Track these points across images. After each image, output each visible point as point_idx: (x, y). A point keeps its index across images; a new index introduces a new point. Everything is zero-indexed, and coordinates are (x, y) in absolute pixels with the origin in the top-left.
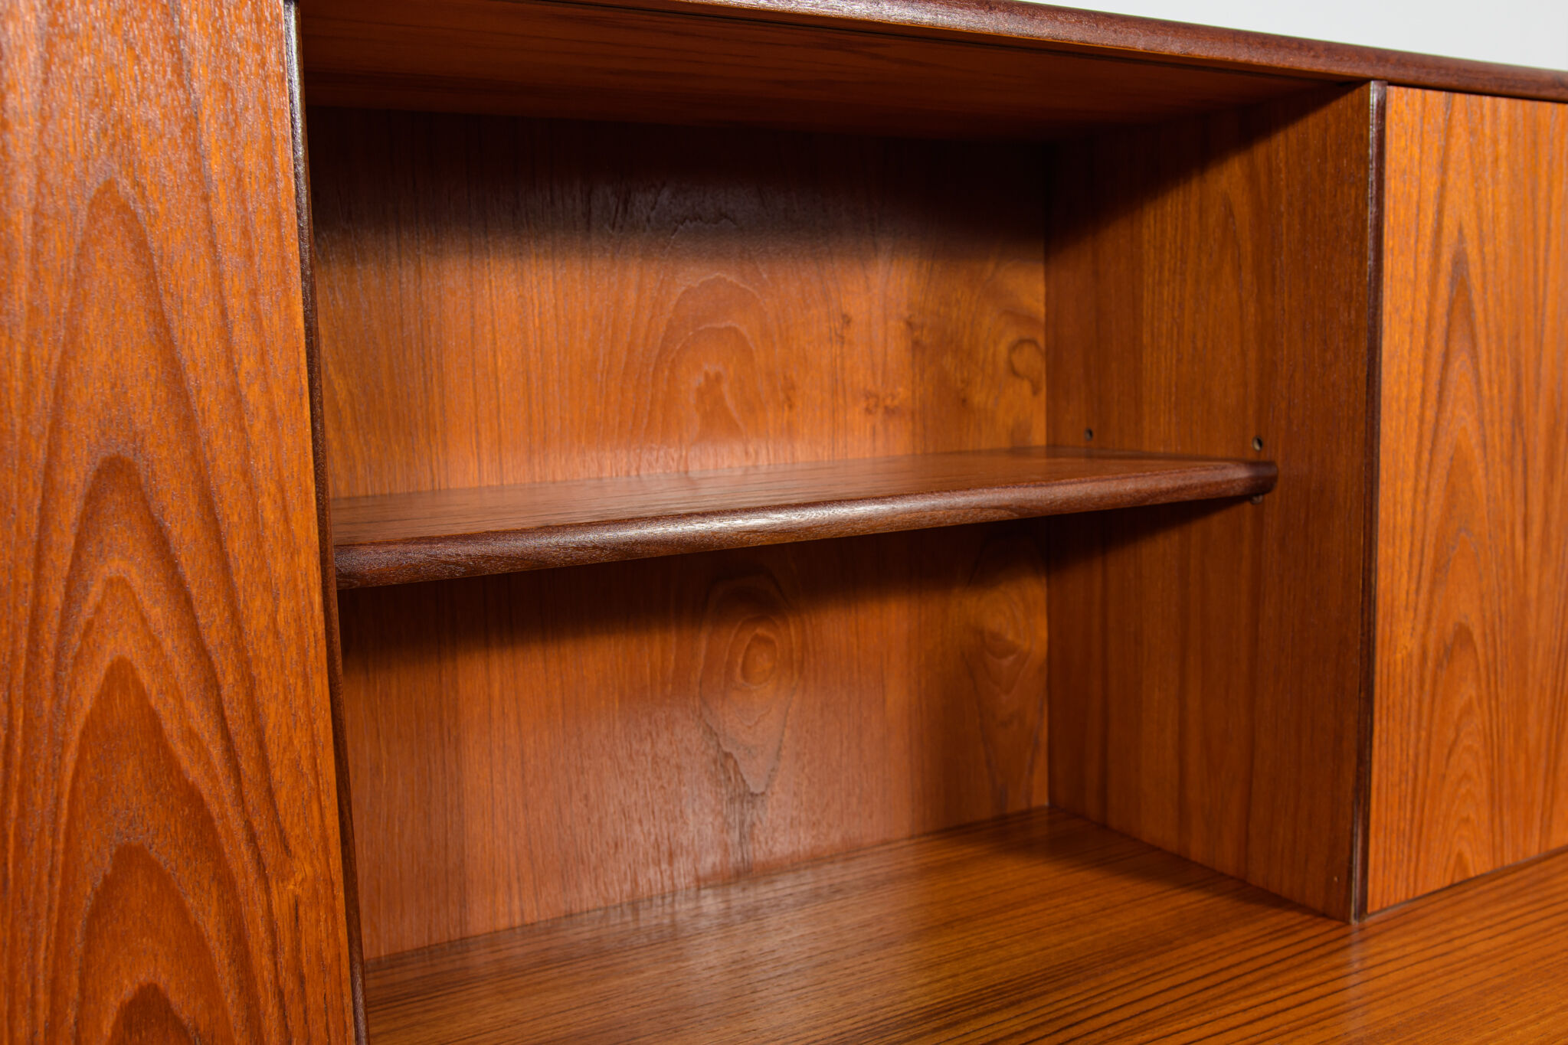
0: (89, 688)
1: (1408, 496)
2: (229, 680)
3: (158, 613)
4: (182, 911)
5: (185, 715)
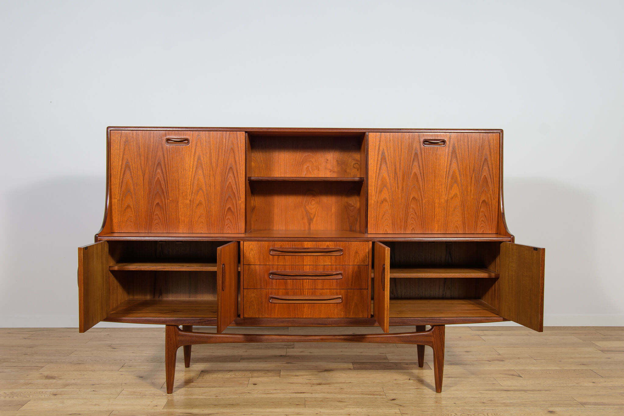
0: (228, 183)
1: (374, 181)
2: (237, 184)
3: (233, 178)
4: (233, 202)
5: (234, 186)
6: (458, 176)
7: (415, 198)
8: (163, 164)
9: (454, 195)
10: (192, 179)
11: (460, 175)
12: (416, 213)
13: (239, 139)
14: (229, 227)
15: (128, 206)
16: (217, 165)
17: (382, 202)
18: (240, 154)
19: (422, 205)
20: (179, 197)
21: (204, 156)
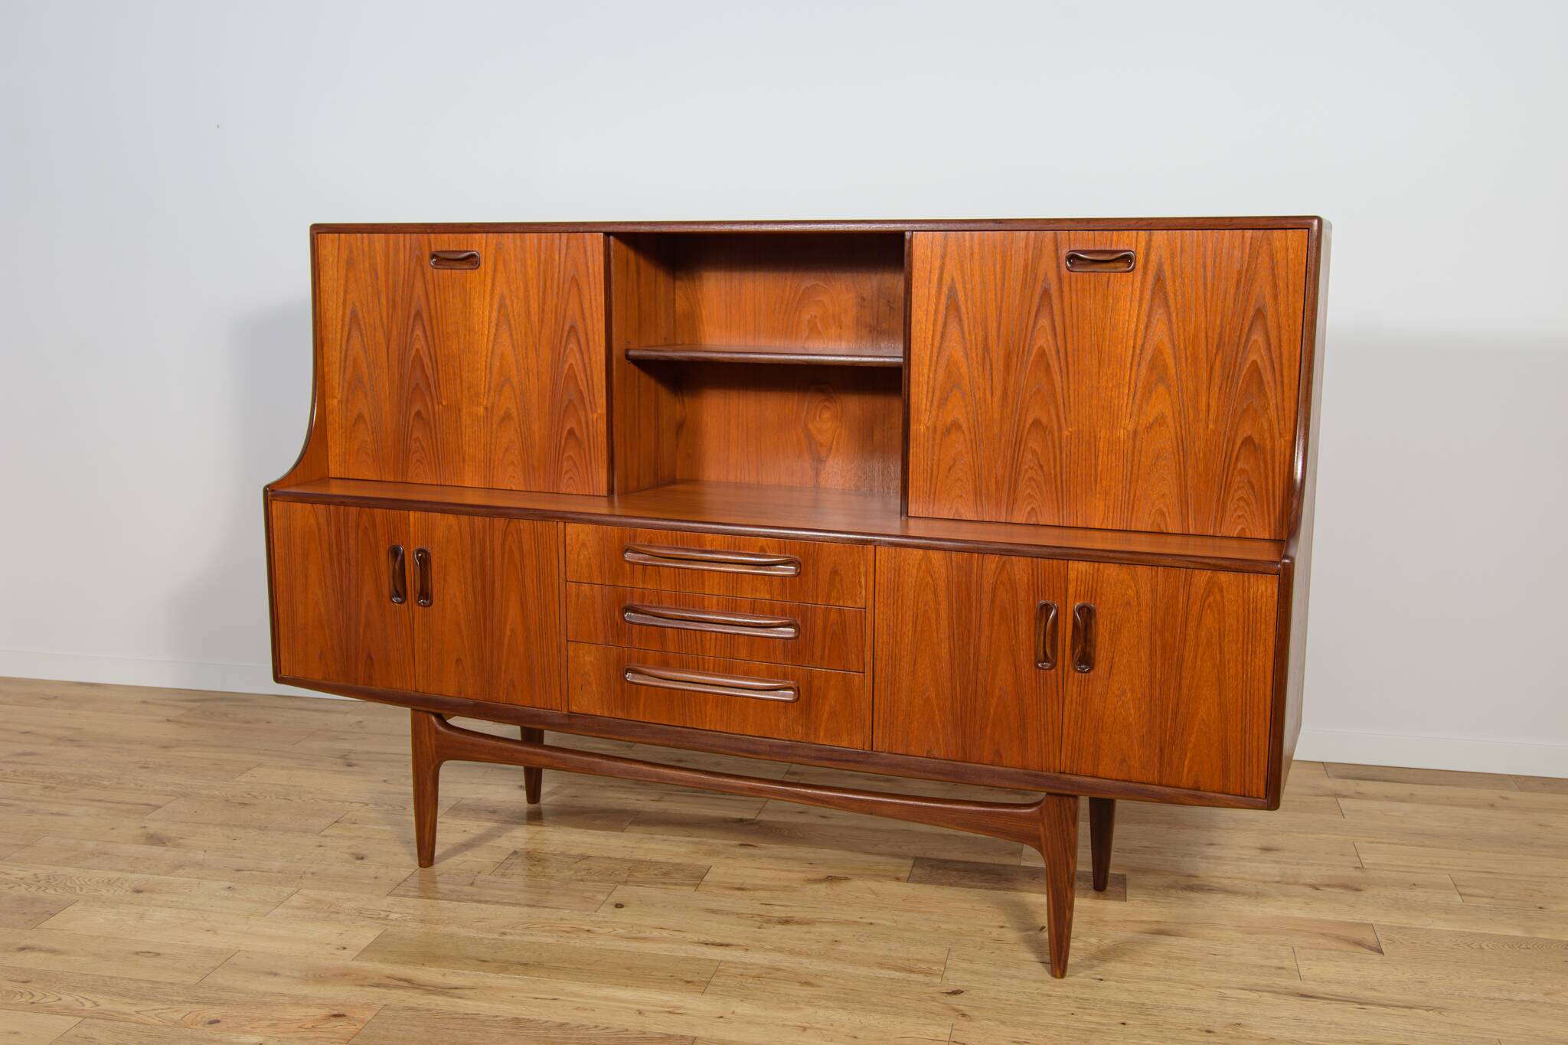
0: (566, 367)
1: (926, 371)
2: (588, 370)
3: (578, 355)
4: (578, 415)
5: (581, 376)
6: (1171, 362)
7: (1041, 424)
8: (425, 316)
9: (1157, 418)
10: (489, 355)
11: (1175, 358)
12: (1041, 467)
13: (589, 254)
14: (570, 478)
15: (360, 417)
16: (542, 321)
17: (948, 430)
18: (593, 294)
19: (1060, 443)
20: (462, 399)
21: (513, 297)
